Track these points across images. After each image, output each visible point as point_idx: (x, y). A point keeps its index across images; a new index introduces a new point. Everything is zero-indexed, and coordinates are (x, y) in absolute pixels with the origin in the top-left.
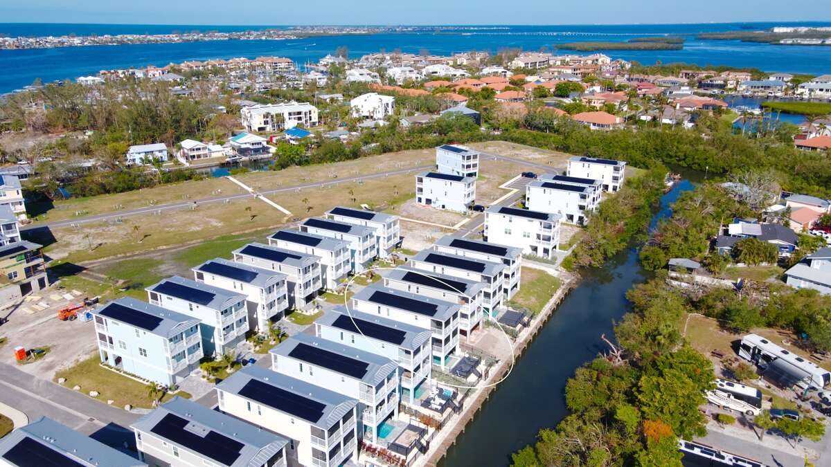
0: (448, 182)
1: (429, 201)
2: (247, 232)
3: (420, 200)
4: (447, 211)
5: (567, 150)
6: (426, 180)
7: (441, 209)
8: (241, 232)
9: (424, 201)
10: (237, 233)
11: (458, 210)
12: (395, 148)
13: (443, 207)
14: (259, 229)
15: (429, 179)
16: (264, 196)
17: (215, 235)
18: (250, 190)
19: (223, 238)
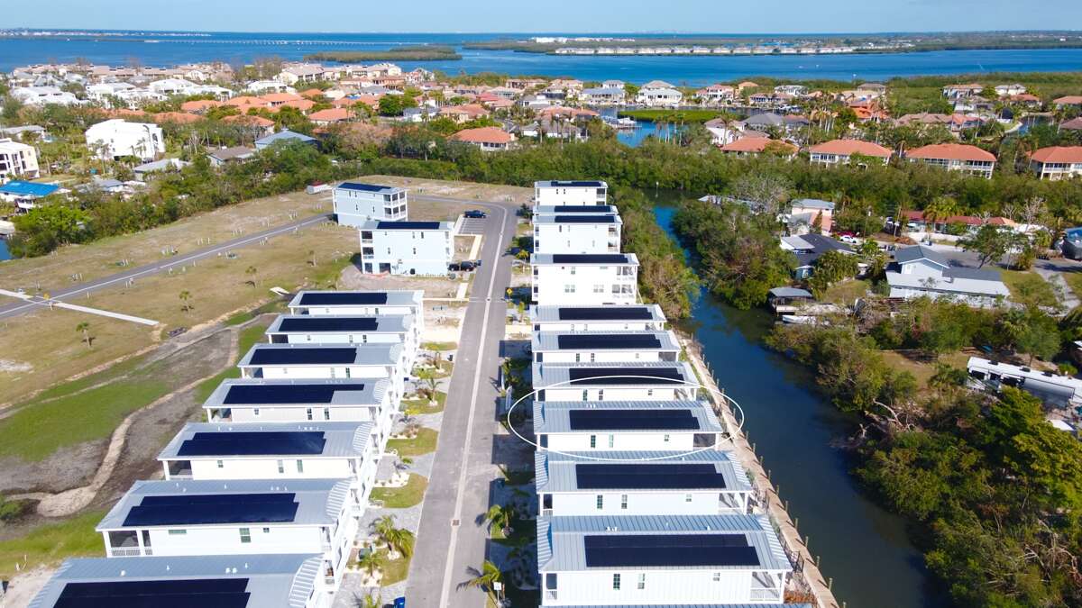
0: (418, 232)
1: (385, 267)
2: (96, 370)
3: (369, 267)
4: (419, 277)
5: (480, 178)
6: (378, 234)
7: (410, 275)
8: (86, 373)
9: (376, 269)
10: (78, 376)
11: (437, 274)
12: (232, 198)
13: (413, 272)
14: (119, 360)
15: (383, 231)
16: (66, 301)
17: (32, 389)
18: (21, 295)
19: (53, 392)
